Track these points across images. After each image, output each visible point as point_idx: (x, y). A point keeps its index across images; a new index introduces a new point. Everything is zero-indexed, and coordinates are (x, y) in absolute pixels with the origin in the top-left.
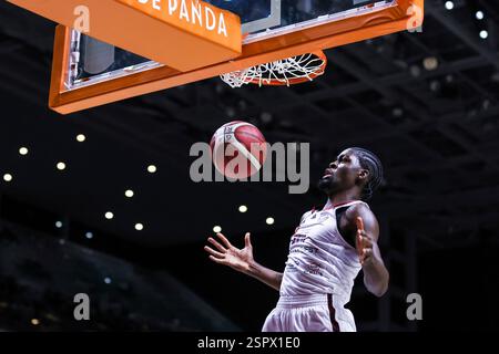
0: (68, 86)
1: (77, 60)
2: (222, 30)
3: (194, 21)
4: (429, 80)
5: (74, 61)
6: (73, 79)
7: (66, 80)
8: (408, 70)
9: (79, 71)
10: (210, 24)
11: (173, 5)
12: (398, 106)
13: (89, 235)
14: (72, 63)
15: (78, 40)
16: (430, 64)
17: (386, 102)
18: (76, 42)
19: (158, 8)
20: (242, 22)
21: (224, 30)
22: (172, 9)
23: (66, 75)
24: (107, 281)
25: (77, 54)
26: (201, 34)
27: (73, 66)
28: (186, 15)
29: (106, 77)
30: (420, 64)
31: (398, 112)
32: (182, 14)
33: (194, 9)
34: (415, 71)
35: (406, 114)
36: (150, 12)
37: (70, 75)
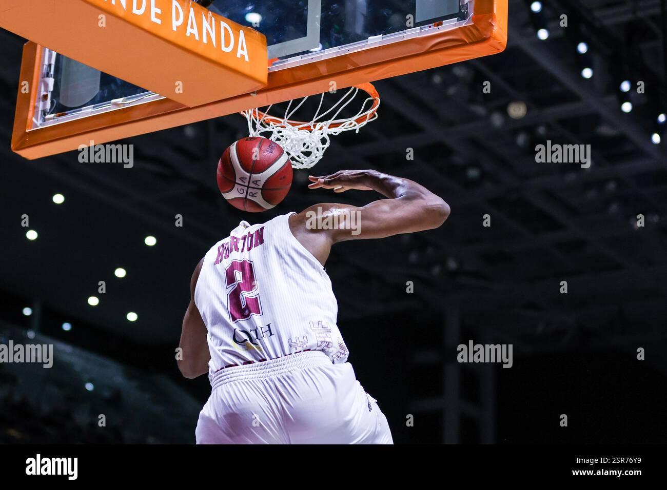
0: (37, 123)
1: (51, 88)
2: (243, 52)
3: (205, 41)
4: (515, 132)
5: (46, 90)
6: (44, 113)
7: (35, 114)
8: (488, 117)
9: (52, 103)
10: (227, 45)
11: (177, 19)
12: (475, 164)
13: (67, 327)
14: (43, 93)
15: (53, 62)
16: (517, 111)
17: (458, 160)
18: (50, 65)
19: (159, 21)
20: (270, 43)
21: (245, 53)
22: (176, 24)
23: (35, 108)
24: (89, 387)
25: (51, 81)
26: (214, 56)
27: (45, 97)
28: (195, 31)
29: (88, 111)
30: (504, 110)
31: (473, 173)
32: (189, 31)
33: (205, 24)
34: (497, 120)
35: (484, 175)
36: (146, 26)
37: (41, 108)
